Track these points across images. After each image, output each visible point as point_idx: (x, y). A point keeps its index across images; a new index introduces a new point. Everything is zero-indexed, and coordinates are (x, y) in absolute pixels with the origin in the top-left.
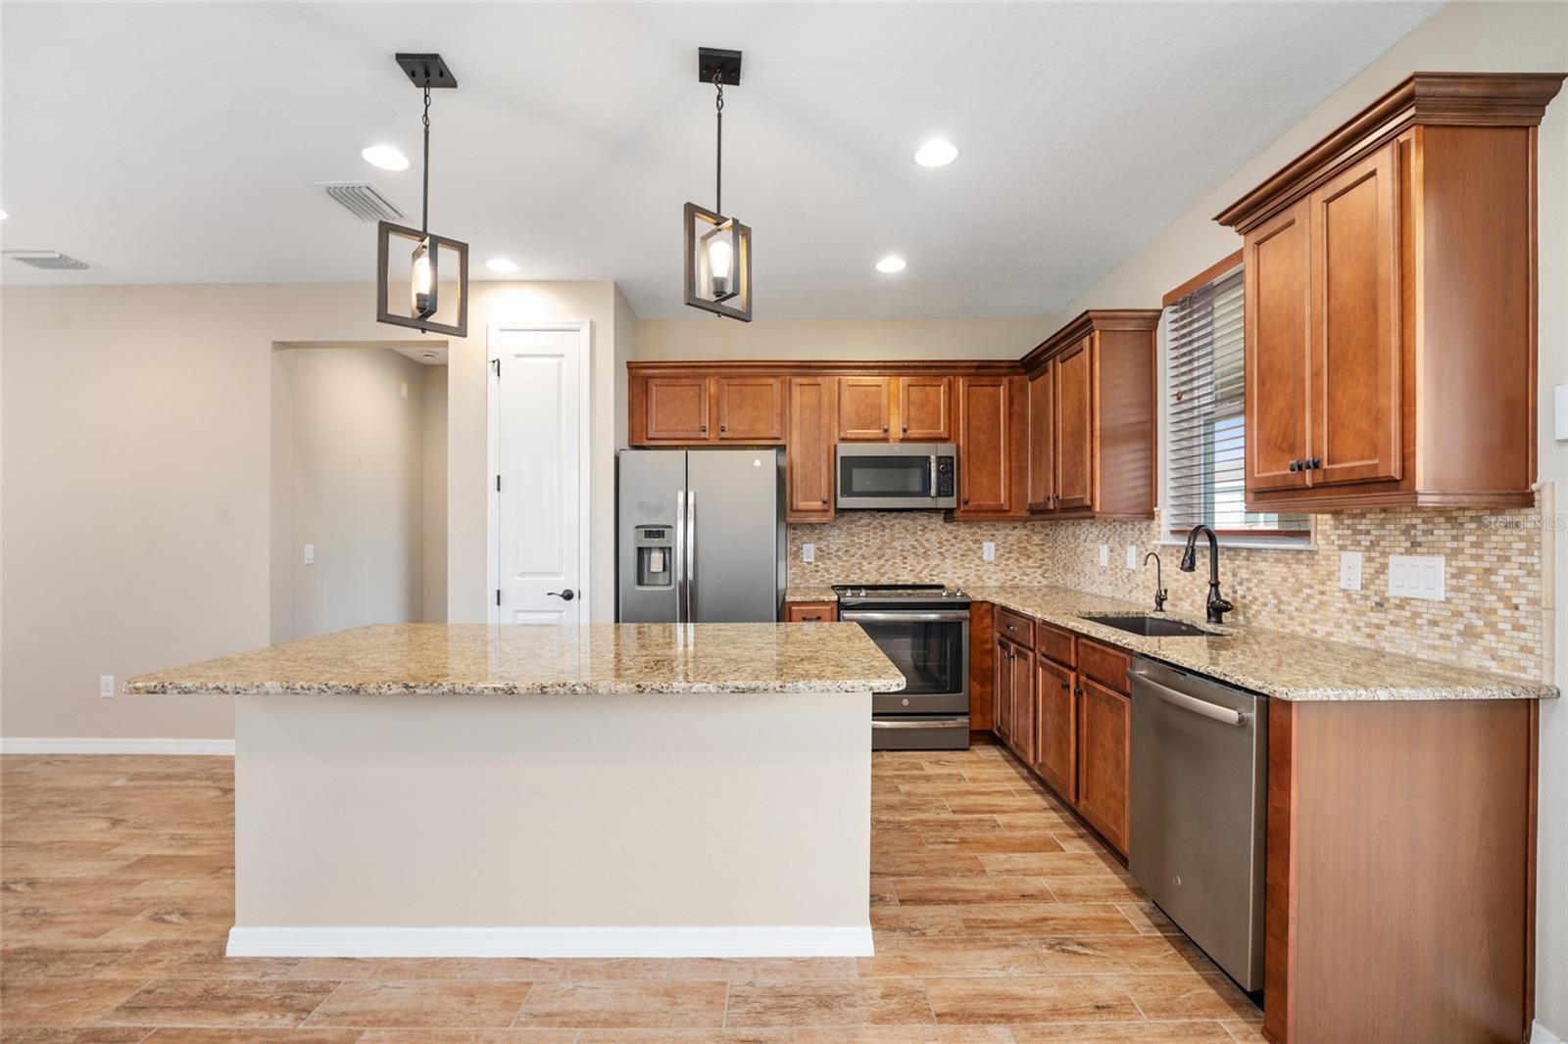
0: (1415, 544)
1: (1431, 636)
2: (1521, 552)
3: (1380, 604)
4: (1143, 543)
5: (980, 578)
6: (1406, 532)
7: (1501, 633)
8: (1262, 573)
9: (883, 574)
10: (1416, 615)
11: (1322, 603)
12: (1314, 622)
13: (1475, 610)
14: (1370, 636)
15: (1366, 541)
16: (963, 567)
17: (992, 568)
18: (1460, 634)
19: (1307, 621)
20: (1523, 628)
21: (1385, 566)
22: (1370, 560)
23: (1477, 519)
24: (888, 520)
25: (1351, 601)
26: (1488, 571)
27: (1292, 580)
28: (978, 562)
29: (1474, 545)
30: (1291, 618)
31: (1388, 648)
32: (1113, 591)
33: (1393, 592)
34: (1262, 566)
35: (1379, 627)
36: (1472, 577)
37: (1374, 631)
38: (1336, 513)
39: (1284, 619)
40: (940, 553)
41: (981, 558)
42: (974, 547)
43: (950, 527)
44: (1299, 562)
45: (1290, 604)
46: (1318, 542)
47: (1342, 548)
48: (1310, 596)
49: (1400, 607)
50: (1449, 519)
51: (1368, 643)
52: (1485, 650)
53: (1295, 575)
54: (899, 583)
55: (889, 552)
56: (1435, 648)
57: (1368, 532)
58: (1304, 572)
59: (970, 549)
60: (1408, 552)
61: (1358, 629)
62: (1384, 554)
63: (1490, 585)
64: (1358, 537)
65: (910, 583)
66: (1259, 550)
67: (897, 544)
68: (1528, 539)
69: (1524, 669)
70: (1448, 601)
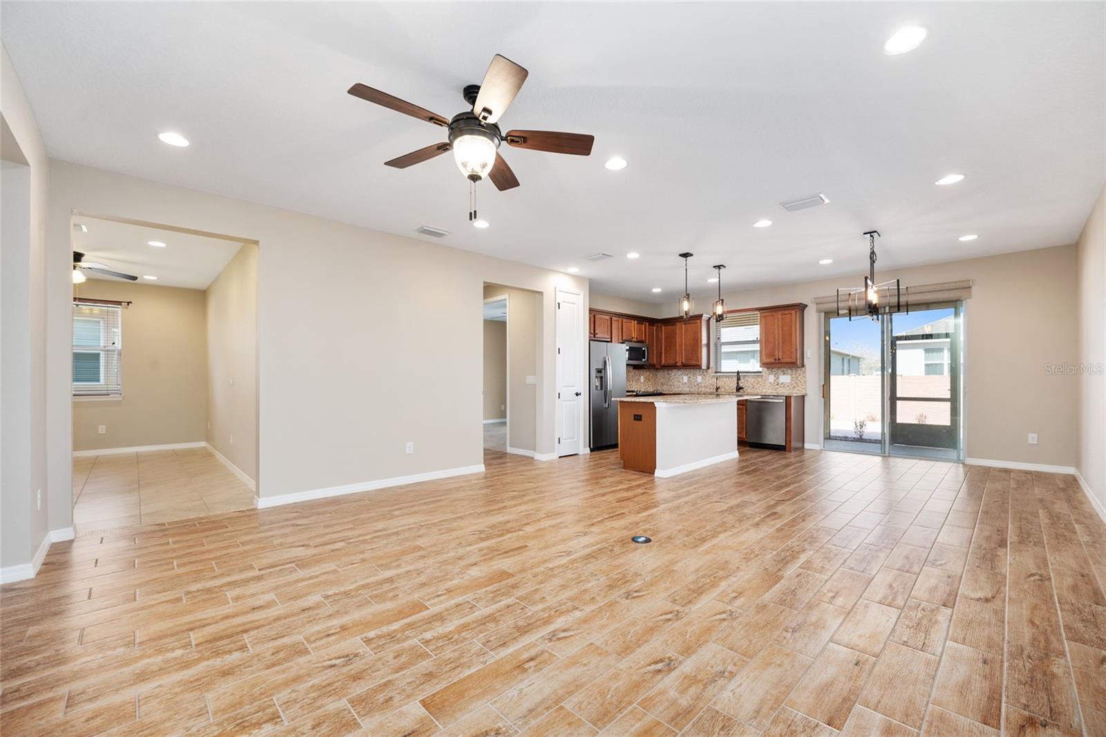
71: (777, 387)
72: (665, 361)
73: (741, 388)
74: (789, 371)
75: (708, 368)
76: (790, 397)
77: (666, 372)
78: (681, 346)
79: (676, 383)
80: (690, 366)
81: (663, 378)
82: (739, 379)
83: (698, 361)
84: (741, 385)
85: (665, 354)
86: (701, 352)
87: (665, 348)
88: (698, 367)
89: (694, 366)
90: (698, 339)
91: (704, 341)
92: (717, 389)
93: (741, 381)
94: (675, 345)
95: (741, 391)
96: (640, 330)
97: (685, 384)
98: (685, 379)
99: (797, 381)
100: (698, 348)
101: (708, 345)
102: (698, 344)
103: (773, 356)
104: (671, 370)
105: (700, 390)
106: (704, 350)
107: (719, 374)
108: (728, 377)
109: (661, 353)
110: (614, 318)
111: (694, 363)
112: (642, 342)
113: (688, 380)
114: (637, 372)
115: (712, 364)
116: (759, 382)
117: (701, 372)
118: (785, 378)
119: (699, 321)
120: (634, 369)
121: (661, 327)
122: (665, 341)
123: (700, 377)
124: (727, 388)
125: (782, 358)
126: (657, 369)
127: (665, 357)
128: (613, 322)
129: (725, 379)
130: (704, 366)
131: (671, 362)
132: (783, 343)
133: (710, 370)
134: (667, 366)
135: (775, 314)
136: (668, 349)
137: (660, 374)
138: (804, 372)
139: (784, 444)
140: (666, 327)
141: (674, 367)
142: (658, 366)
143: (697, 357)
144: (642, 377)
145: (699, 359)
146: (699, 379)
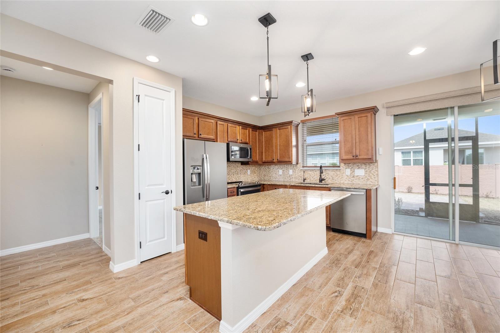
0: (359, 168)
1: (362, 180)
2: (375, 168)
3: (353, 177)
4: (294, 169)
5: (247, 179)
6: (358, 166)
7: (373, 179)
8: (329, 173)
9: (229, 179)
10: (359, 178)
11: (342, 178)
12: (341, 180)
13: (368, 176)
14: (351, 182)
15: (350, 167)
16: (245, 177)
17: (249, 176)
18: (366, 180)
19: (339, 180)
20: (375, 178)
21: (354, 171)
22: (351, 170)
23: (369, 164)
24: (230, 164)
25: (348, 176)
26: (370, 171)
27: (336, 174)
28: (247, 175)
29: (368, 167)
30: (336, 180)
31: (355, 183)
32: (284, 179)
33: (356, 175)
34: (329, 172)
35: (353, 180)
36: (368, 172)
37: (352, 181)
38: (345, 163)
39: (334, 181)
40: (240, 173)
41: (247, 174)
42: (246, 171)
43: (242, 166)
44: (337, 171)
45: (335, 178)
46: (341, 168)
47: (346, 169)
48: (340, 176)
49: (357, 177)
50: (365, 164)
51: (351, 183)
52: (370, 181)
53: (336, 173)
54: (233, 182)
55: (231, 173)
56: (363, 182)
57: (351, 166)
58: (338, 173)
59: (246, 172)
60: (358, 169)
61: (349, 181)
62: (354, 169)
63: (371, 173)
64: (349, 167)
65: (235, 181)
66: (328, 169)
67: (232, 171)
68: (376, 167)
69: (376, 183)
70: (365, 175)
71: (352, 179)
72: (265, 158)
73: (323, 180)
74: (363, 166)
75: (297, 163)
76: (370, 190)
77: (267, 167)
78: (276, 146)
79: (274, 175)
80: (284, 162)
81: (265, 171)
82: (321, 173)
83: (289, 158)
84: (323, 177)
85: (265, 153)
86: (292, 151)
87: (265, 149)
88: (290, 163)
89: (286, 162)
90: (289, 141)
91: (294, 143)
92: (304, 180)
93: (324, 174)
94: (272, 146)
95: (323, 181)
96: (244, 134)
97: (281, 175)
98: (281, 172)
99: (371, 175)
100: (289, 148)
101: (297, 146)
102: (289, 145)
103: (352, 153)
104: (270, 165)
105: (291, 180)
106: (294, 150)
107: (305, 168)
108: (313, 170)
109: (262, 153)
110: (219, 122)
111: (287, 160)
112: (246, 143)
113: (283, 173)
114: (244, 167)
115: (300, 161)
116: (337, 175)
117: (292, 167)
118: (360, 172)
119: (289, 127)
120: (242, 164)
121: (262, 132)
122: (266, 143)
123: (291, 170)
124: (312, 179)
125: (359, 156)
126: (260, 165)
127: (265, 155)
128: (218, 125)
129: (310, 172)
130: (294, 162)
131: (269, 159)
132: (360, 142)
133: (298, 165)
134: (267, 162)
135: (352, 117)
136: (267, 149)
137: (263, 168)
138: (377, 167)
139: (365, 233)
140: (266, 132)
141: (271, 163)
142: (260, 163)
143: (289, 155)
144: (249, 171)
145: (290, 156)
146: (291, 172)
